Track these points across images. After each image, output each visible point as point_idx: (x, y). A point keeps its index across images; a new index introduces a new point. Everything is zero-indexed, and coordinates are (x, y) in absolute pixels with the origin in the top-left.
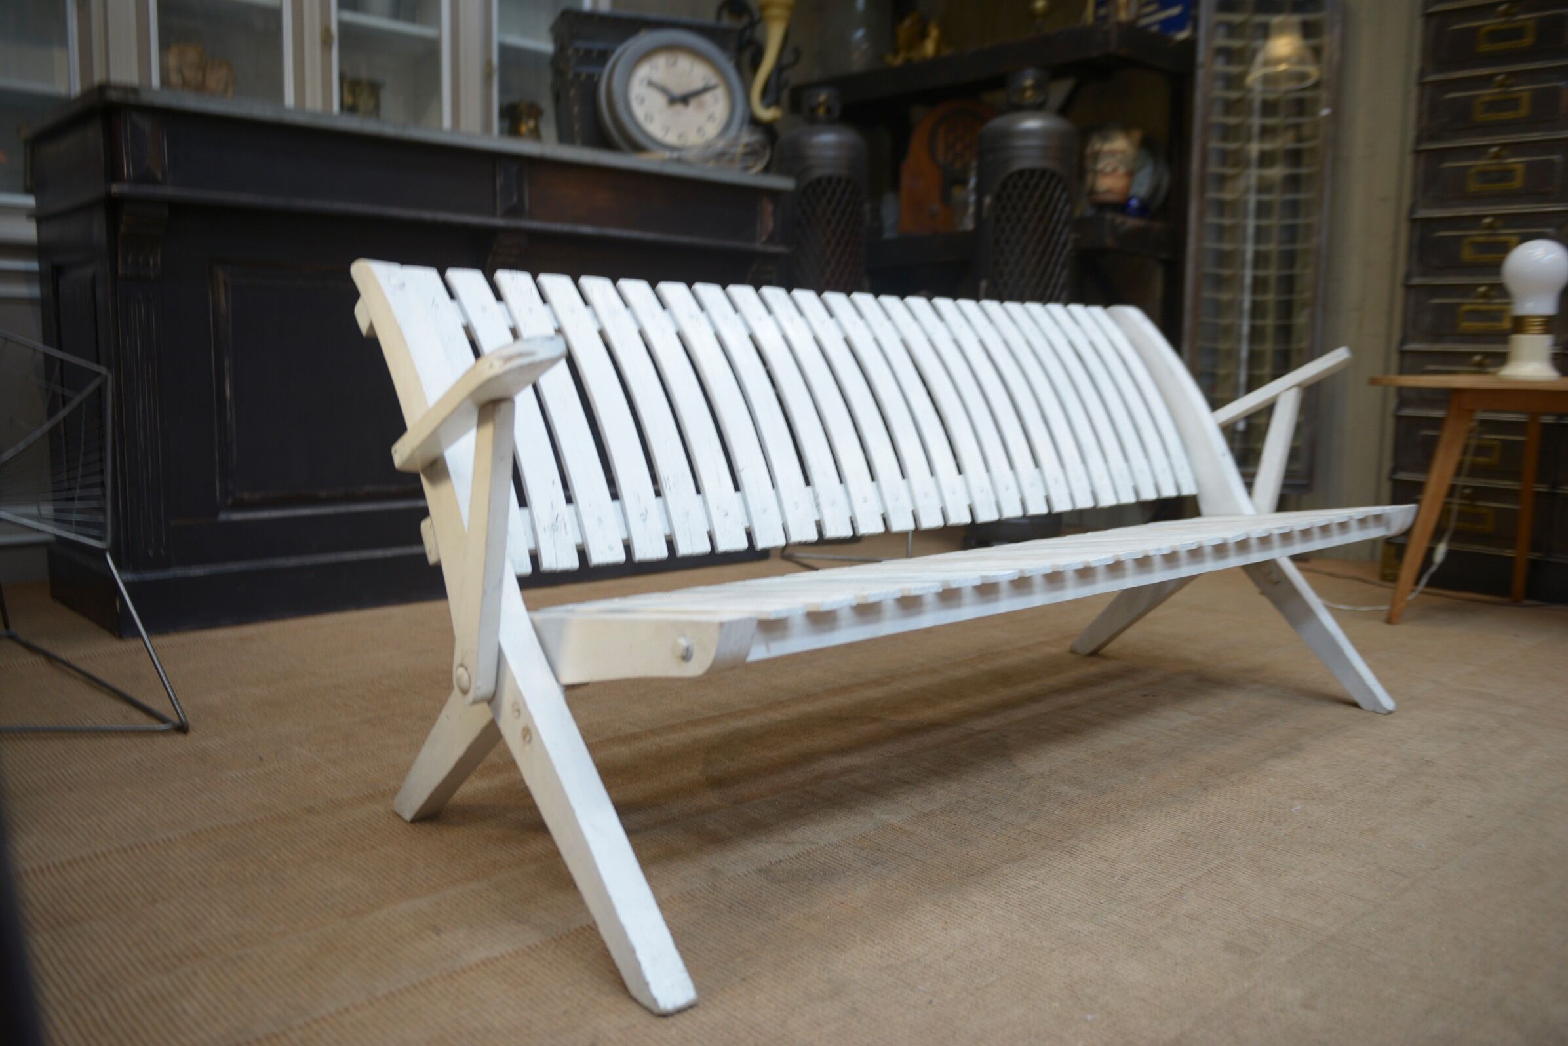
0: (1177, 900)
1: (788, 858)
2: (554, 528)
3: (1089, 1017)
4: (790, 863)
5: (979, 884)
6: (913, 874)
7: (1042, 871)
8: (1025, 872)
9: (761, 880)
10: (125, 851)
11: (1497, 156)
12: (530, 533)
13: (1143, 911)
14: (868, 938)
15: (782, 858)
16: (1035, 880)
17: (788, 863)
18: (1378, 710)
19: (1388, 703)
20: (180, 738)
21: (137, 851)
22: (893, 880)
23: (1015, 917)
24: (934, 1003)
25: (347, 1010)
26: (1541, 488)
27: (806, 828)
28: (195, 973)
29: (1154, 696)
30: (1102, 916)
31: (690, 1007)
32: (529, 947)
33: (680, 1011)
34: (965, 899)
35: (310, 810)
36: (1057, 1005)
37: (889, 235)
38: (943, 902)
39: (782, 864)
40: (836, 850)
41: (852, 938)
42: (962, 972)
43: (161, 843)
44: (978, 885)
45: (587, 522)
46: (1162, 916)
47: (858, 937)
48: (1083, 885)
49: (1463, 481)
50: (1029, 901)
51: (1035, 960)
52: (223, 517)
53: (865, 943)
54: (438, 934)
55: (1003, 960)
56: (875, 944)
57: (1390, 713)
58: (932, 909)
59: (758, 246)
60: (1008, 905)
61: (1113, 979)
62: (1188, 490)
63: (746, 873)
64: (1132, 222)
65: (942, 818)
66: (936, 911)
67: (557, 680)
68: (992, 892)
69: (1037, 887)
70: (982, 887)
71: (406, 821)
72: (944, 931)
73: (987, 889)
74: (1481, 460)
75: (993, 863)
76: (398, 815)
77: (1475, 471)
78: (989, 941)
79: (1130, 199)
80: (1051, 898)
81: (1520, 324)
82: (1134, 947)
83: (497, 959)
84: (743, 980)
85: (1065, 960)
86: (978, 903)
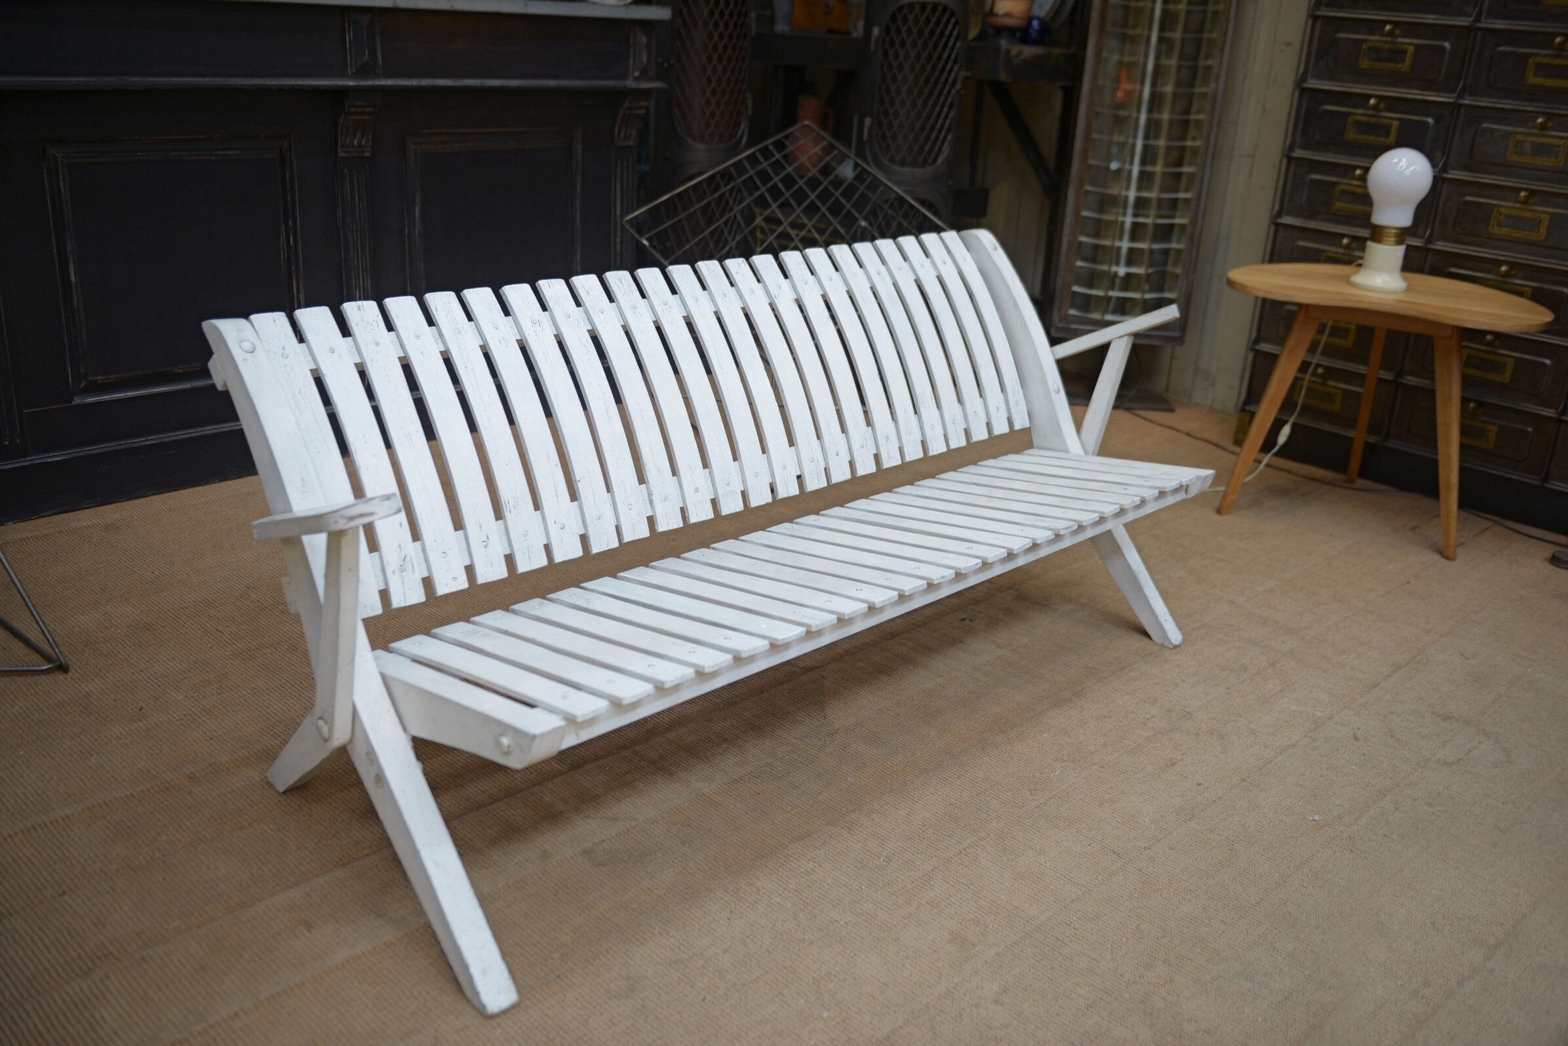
0: (925, 885)
1: (609, 837)
2: (402, 569)
3: (825, 1014)
4: (611, 842)
5: (766, 866)
6: (714, 855)
7: (821, 852)
8: (807, 852)
9: (584, 863)
10: (28, 830)
11: (1391, 34)
12: (380, 573)
13: (894, 897)
14: (664, 930)
15: (604, 837)
16: (814, 862)
17: (609, 843)
18: (1166, 644)
19: (1175, 635)
20: (61, 676)
21: (39, 831)
22: (695, 862)
23: (789, 905)
24: (707, 1001)
25: (237, 1015)
26: (1387, 375)
27: (628, 799)
28: (107, 977)
29: (971, 620)
30: (860, 904)
31: (513, 1007)
32: (385, 943)
33: (504, 1012)
34: (751, 885)
35: (192, 778)
36: (802, 1001)
37: (781, 27)
38: (732, 888)
39: (604, 844)
40: (652, 826)
41: (652, 930)
42: (735, 966)
43: (60, 821)
44: (764, 868)
45: (432, 557)
46: (909, 904)
47: (657, 929)
48: (852, 867)
49: (1316, 359)
50: (804, 885)
51: (795, 954)
52: (77, 401)
53: (662, 935)
54: (309, 931)
55: (769, 952)
56: (669, 936)
57: (1176, 647)
58: (722, 896)
59: (630, 84)
60: (785, 891)
61: (853, 973)
62: (1021, 422)
63: (572, 855)
64: (1028, 51)
65: (749, 785)
66: (725, 899)
67: (405, 729)
68: (775, 876)
69: (813, 870)
70: (769, 870)
71: (278, 792)
72: (728, 921)
73: (772, 873)
74: (1337, 341)
75: (783, 841)
76: (271, 785)
77: (1329, 351)
78: (762, 932)
79: (1031, 19)
80: (823, 883)
81: (1377, 233)
82: (878, 939)
83: (358, 957)
84: (559, 977)
85: (819, 953)
86: (761, 889)
